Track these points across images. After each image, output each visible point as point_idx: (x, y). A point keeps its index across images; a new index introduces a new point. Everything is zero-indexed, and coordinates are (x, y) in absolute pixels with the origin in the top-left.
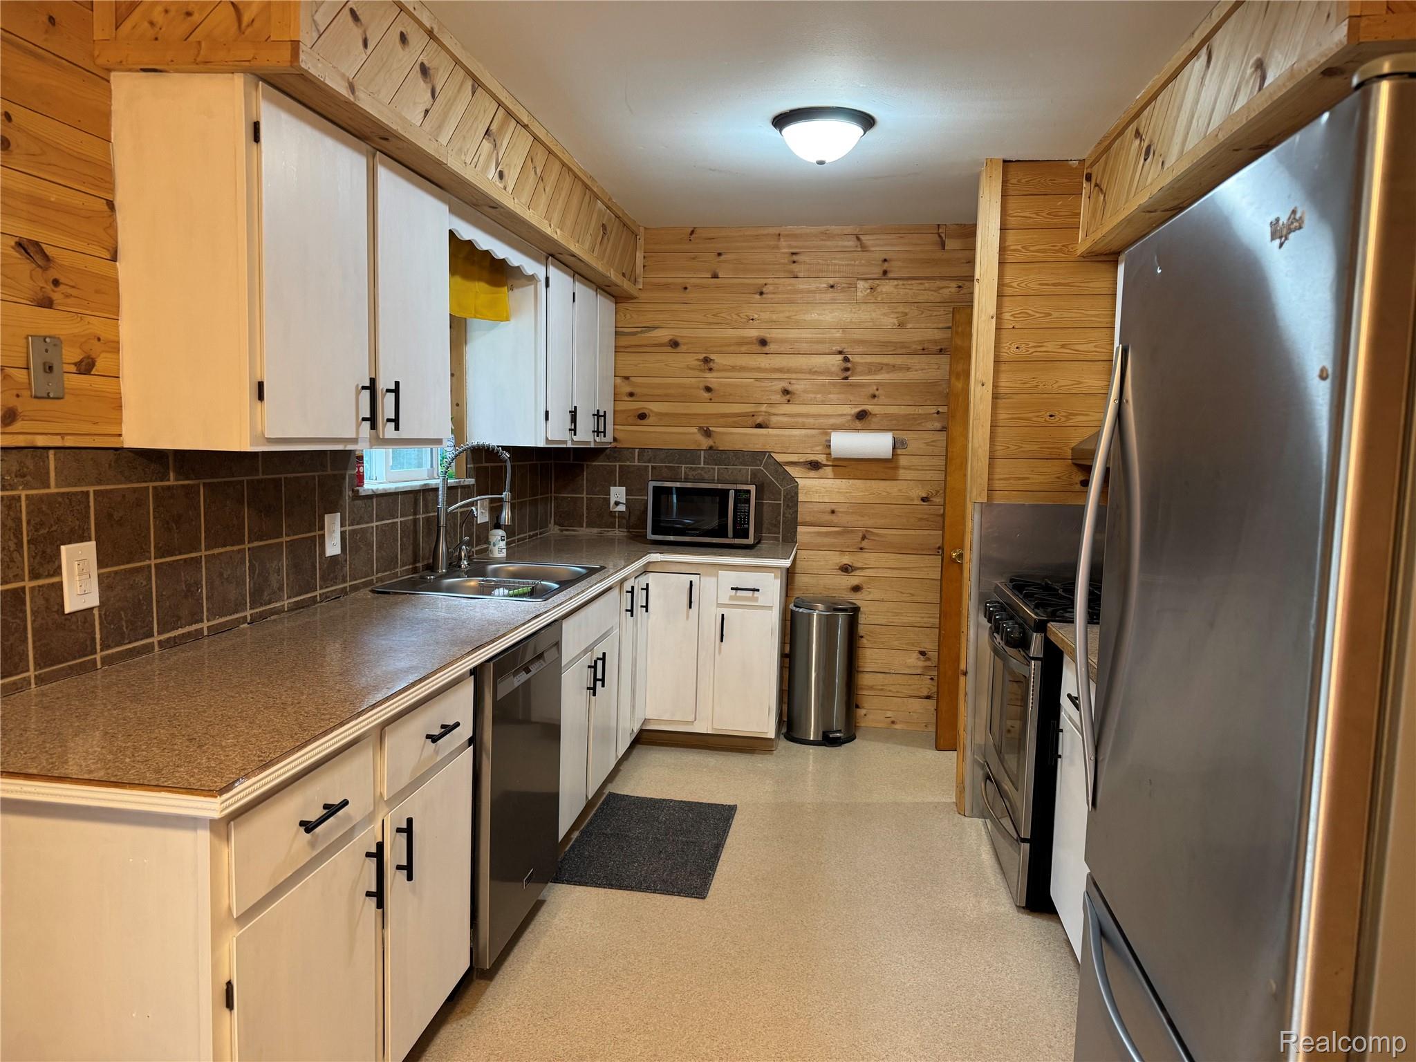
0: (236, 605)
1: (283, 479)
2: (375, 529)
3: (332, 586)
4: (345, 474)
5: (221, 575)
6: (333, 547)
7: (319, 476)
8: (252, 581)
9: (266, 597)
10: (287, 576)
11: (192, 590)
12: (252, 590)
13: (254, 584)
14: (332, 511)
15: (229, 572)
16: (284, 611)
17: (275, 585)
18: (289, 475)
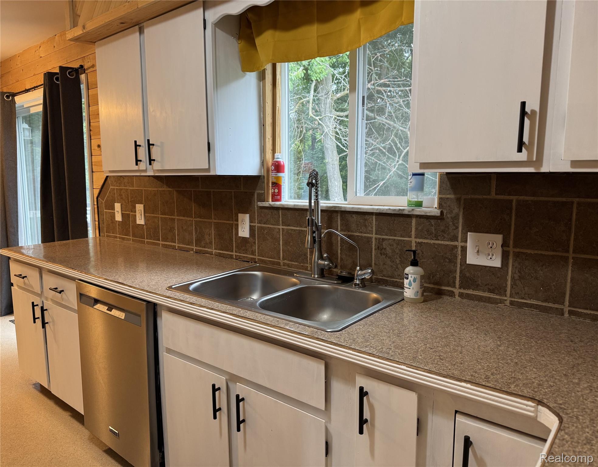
0: (189, 242)
1: (212, 192)
2: (281, 230)
3: (244, 253)
4: (254, 192)
5: (182, 228)
6: (244, 232)
7: (234, 192)
8: (196, 235)
9: (203, 243)
10: (215, 239)
11: (172, 229)
12: (196, 238)
13: (197, 237)
14: (245, 212)
15: (186, 227)
16: (212, 254)
17: (208, 241)
18: (215, 190)
